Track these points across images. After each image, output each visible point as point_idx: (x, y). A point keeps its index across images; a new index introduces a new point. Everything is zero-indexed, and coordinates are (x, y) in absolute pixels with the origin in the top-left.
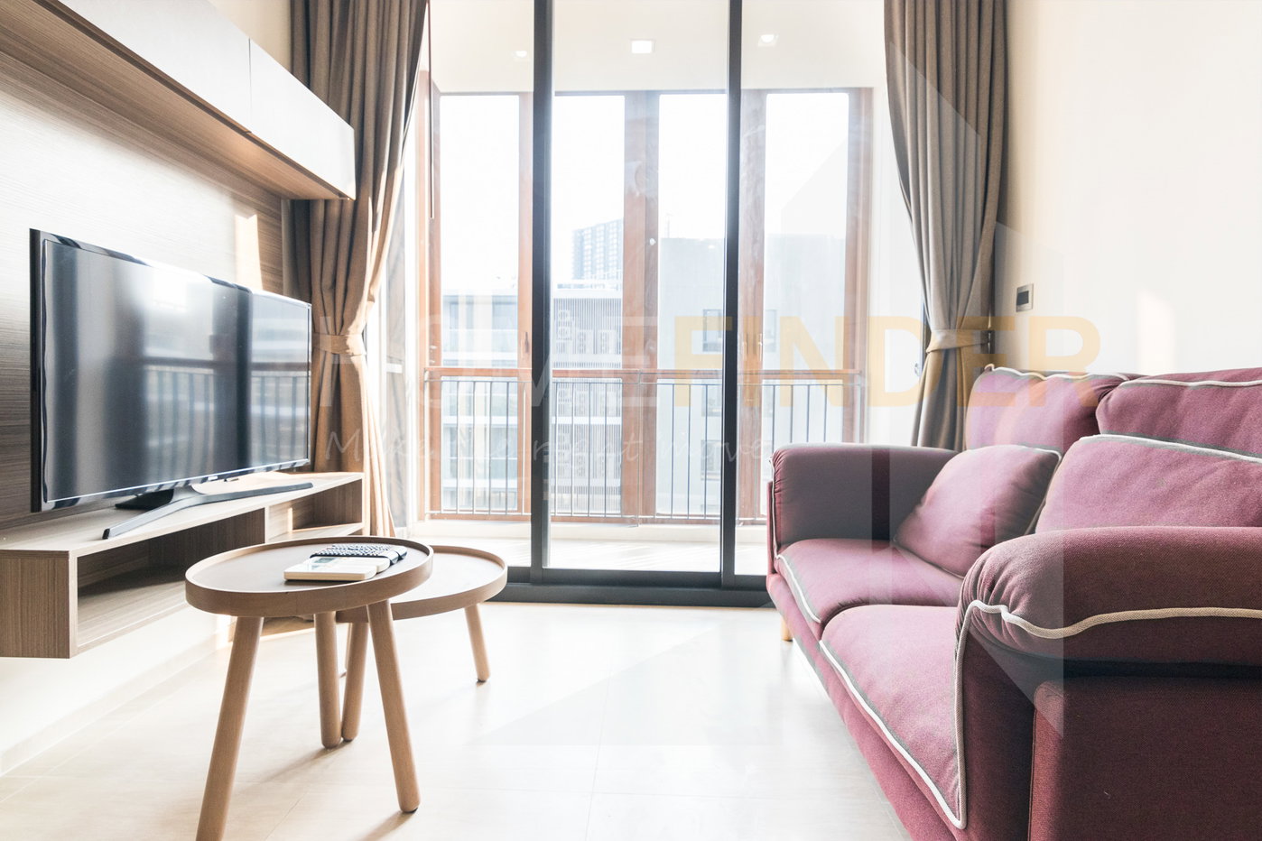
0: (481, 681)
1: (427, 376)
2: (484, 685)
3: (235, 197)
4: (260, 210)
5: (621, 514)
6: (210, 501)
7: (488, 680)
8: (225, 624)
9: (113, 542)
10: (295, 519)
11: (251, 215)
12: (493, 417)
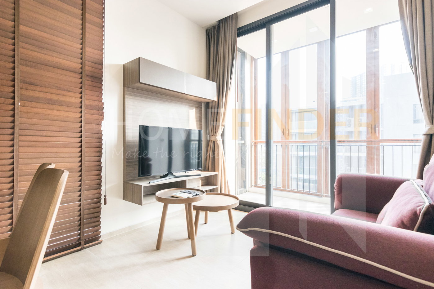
0: (232, 233)
1: (253, 143)
2: (233, 234)
3: (189, 106)
4: (196, 107)
5: (316, 192)
6: (176, 177)
7: (235, 233)
8: (162, 204)
9: (151, 184)
10: (202, 183)
11: (194, 109)
12: (310, 153)
